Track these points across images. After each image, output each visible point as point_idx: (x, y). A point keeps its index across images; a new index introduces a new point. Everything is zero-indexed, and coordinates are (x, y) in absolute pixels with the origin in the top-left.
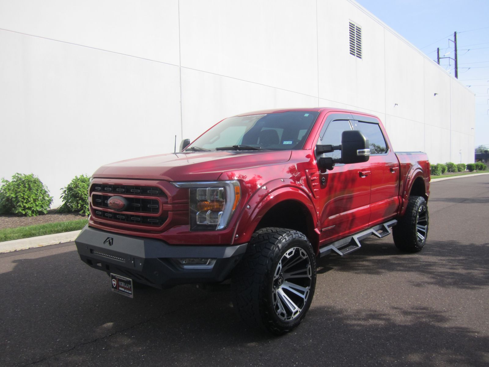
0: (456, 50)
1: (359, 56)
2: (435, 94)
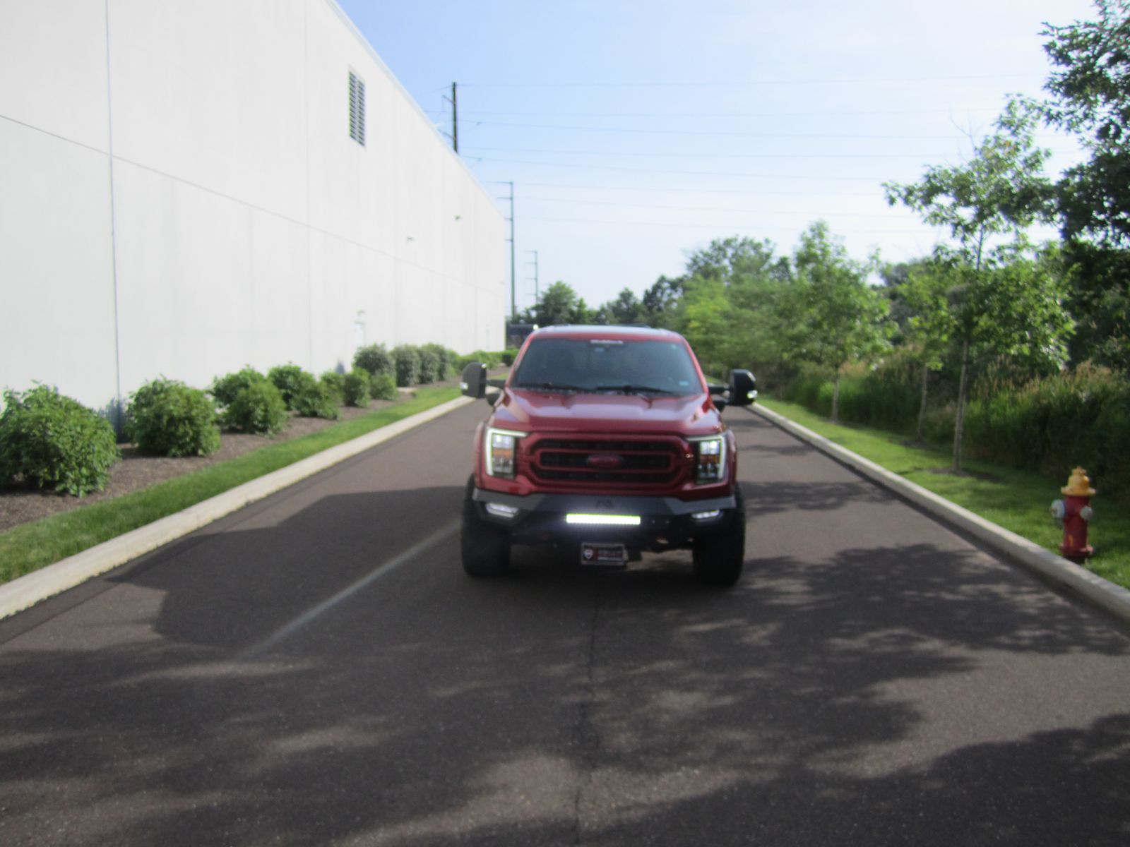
0: (455, 120)
1: (362, 141)
2: (458, 218)
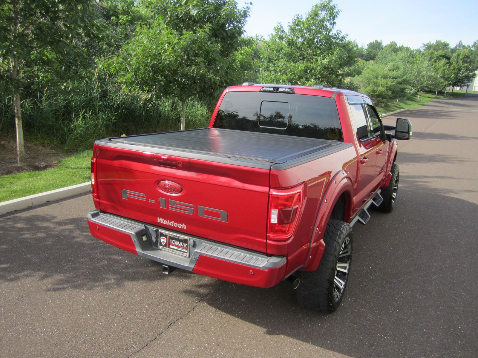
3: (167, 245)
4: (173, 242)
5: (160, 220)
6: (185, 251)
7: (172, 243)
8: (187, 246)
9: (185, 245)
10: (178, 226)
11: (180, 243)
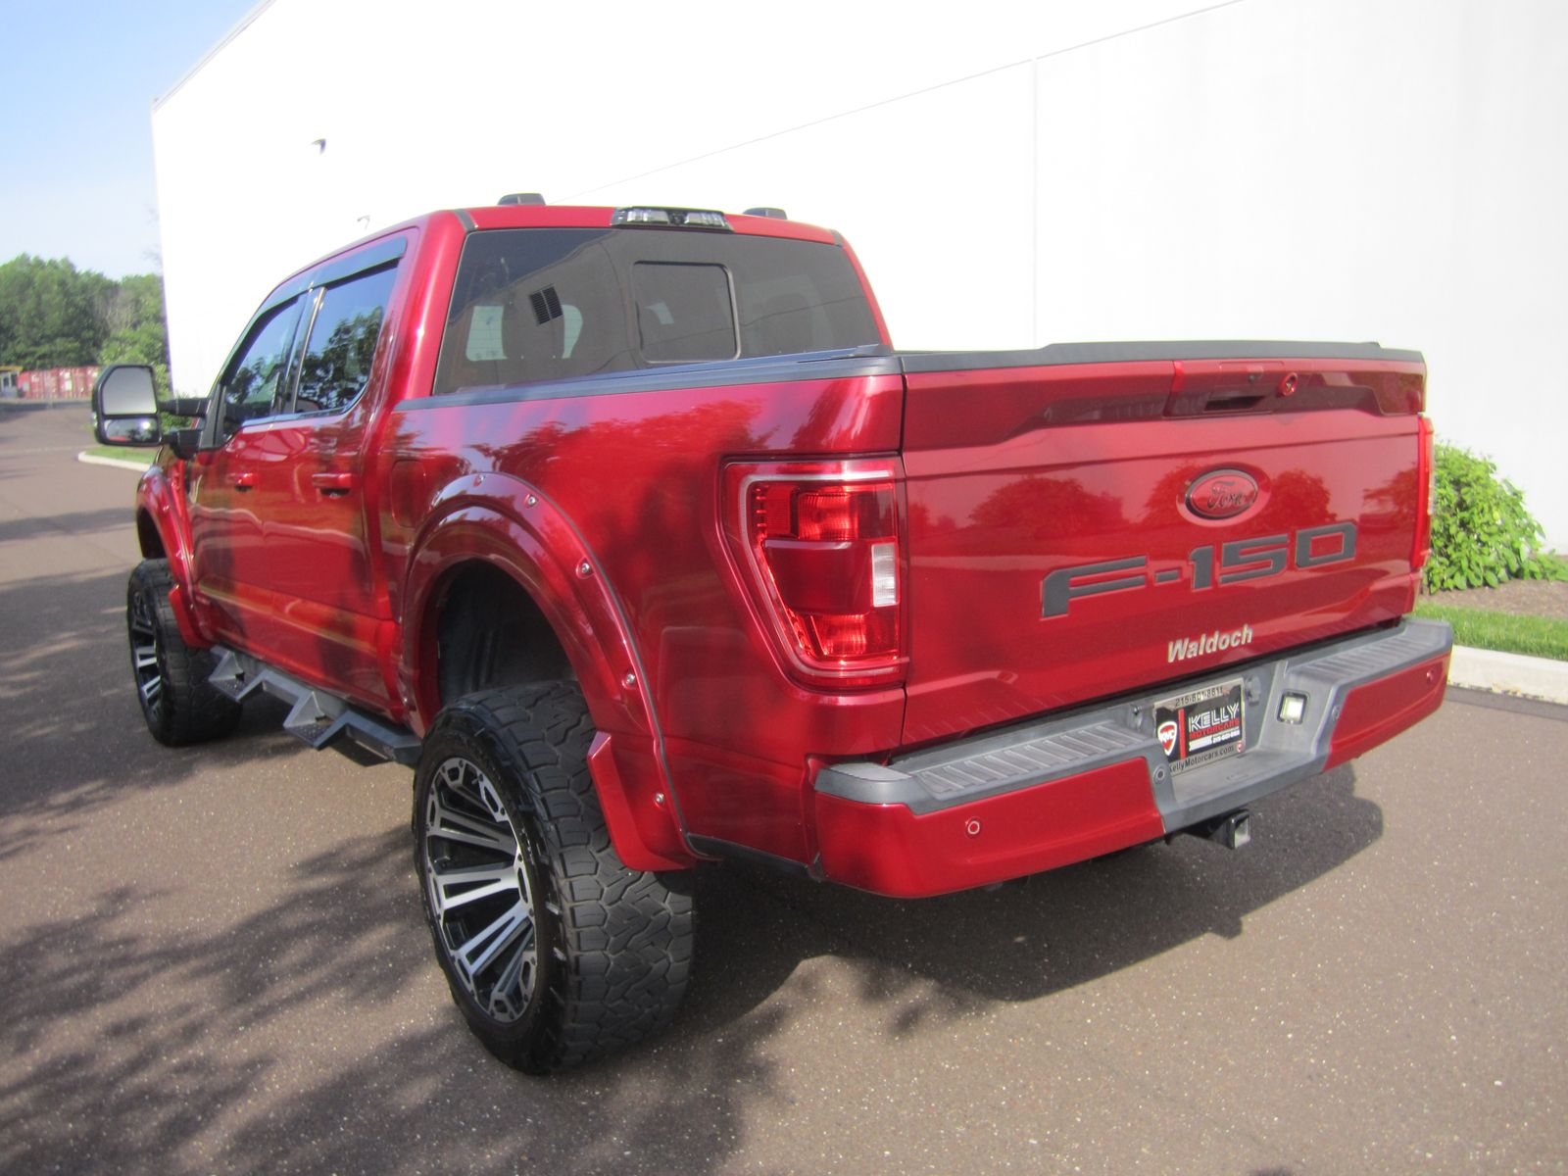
3: (1182, 749)
4: (1199, 722)
5: (1180, 651)
6: (1235, 733)
7: (1197, 727)
8: (1239, 714)
9: (1233, 709)
10: (1230, 644)
11: (1218, 715)
